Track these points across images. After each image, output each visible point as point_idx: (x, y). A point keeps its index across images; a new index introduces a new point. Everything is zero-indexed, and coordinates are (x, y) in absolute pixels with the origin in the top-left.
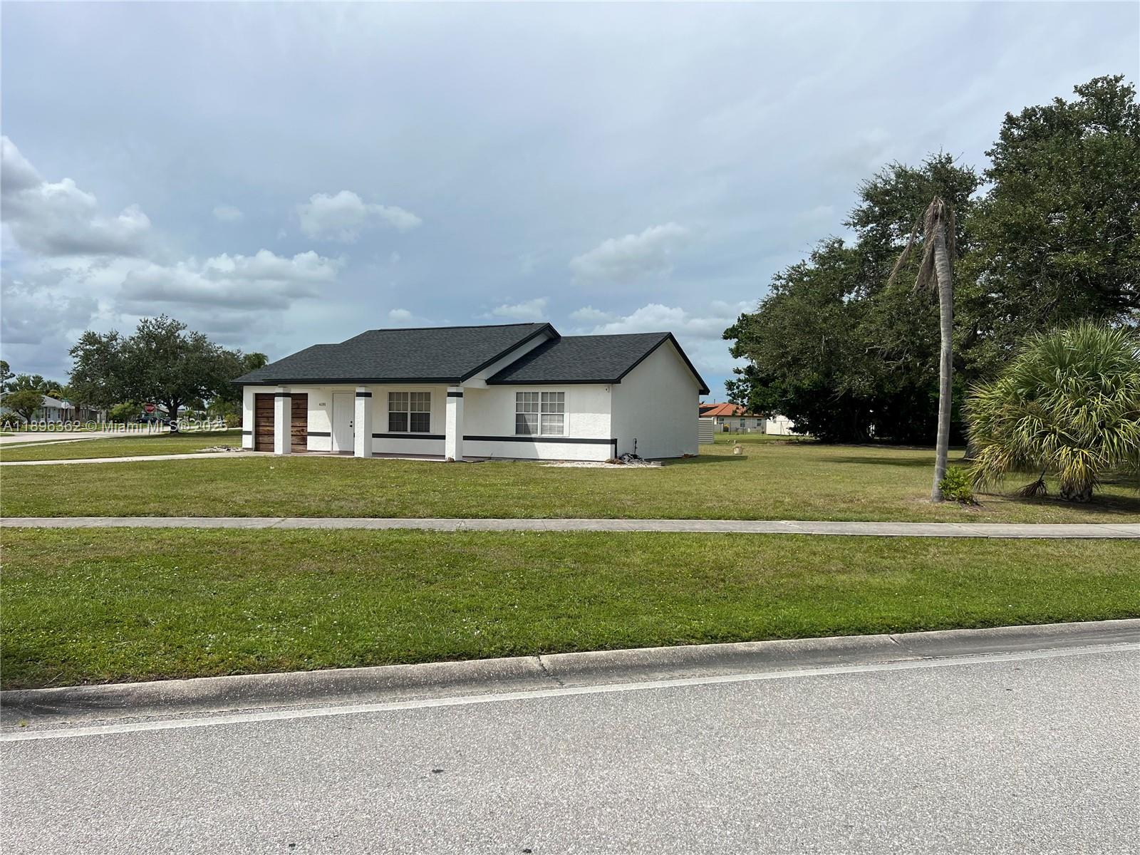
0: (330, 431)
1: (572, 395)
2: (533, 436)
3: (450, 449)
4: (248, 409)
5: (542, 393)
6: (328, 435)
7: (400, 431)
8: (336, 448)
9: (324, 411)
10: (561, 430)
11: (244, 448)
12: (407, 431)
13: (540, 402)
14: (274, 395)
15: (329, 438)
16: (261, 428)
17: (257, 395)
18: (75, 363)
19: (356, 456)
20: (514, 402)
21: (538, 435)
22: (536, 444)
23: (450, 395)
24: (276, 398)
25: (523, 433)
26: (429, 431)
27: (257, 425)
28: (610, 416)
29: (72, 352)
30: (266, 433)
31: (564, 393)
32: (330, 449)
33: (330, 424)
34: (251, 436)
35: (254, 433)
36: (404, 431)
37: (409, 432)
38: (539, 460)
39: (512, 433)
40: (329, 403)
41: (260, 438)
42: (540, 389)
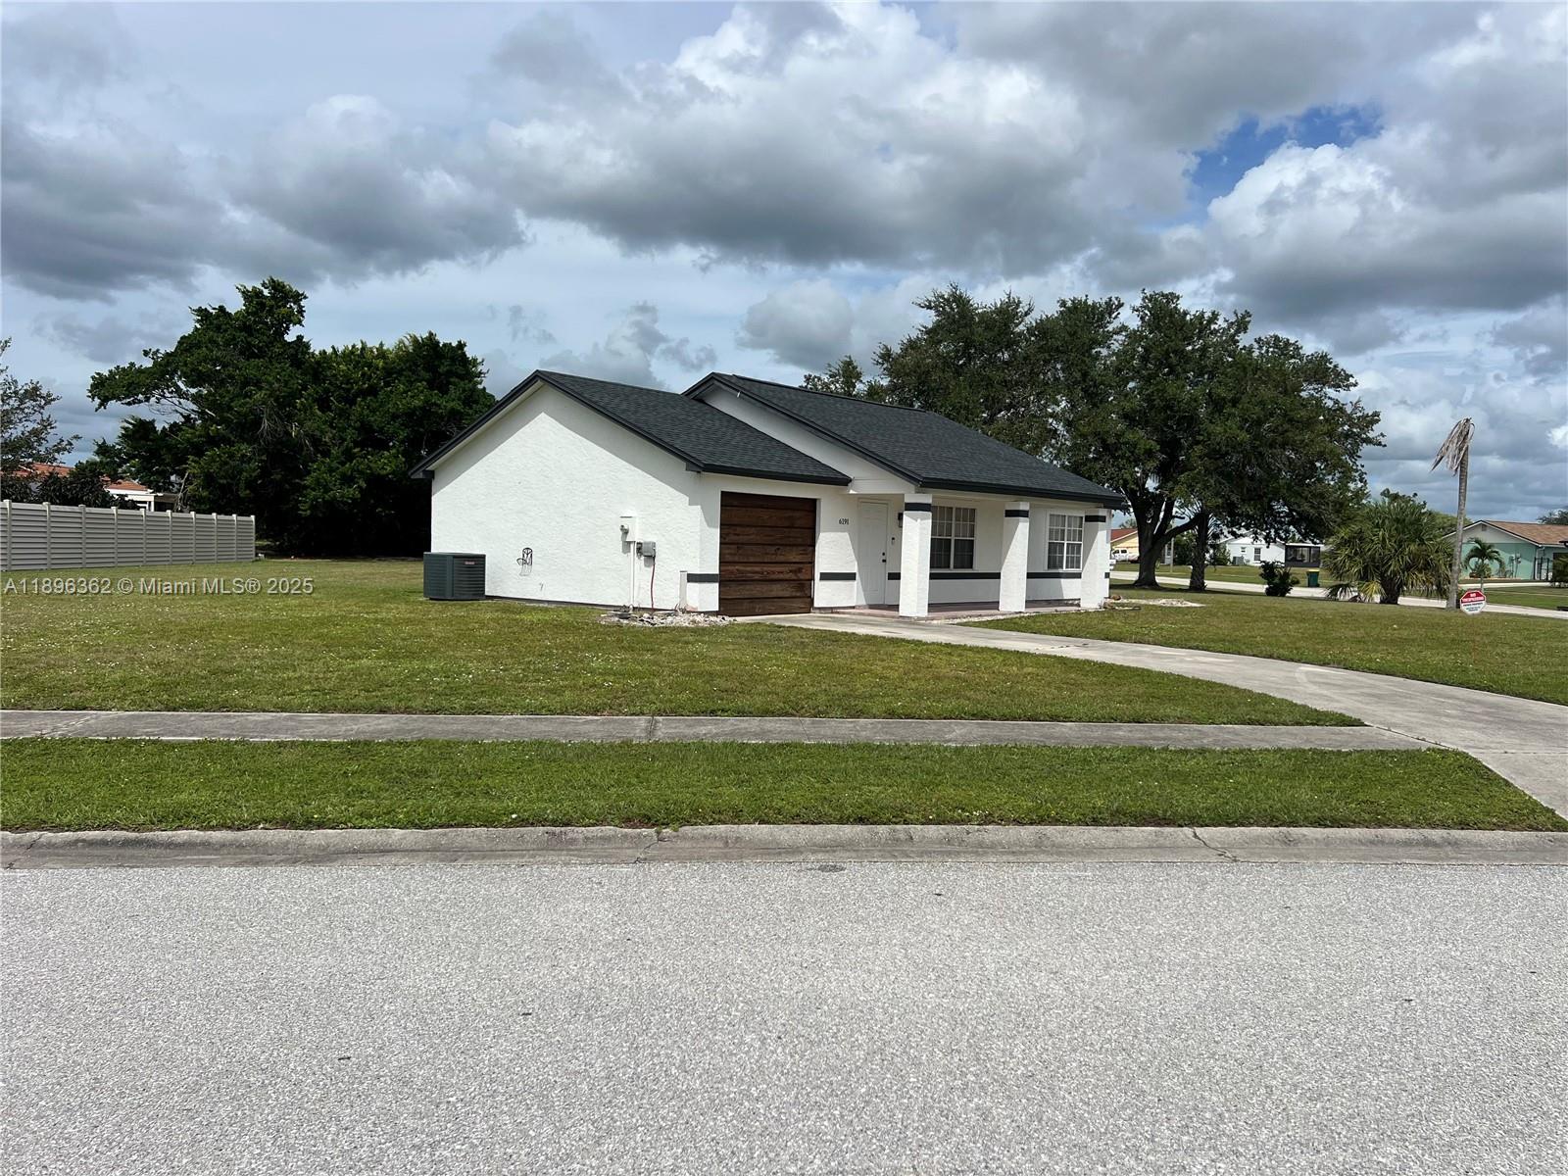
0: (855, 570)
2: (1060, 571)
4: (711, 525)
6: (851, 577)
7: (940, 567)
9: (846, 534)
10: (1078, 562)
12: (949, 567)
15: (854, 583)
16: (731, 567)
17: (722, 496)
20: (1048, 527)
21: (1064, 570)
26: (971, 567)
27: (724, 560)
32: (854, 603)
33: (855, 558)
34: (716, 586)
35: (719, 579)
36: (945, 567)
37: (956, 569)
39: (1047, 569)
40: (854, 520)
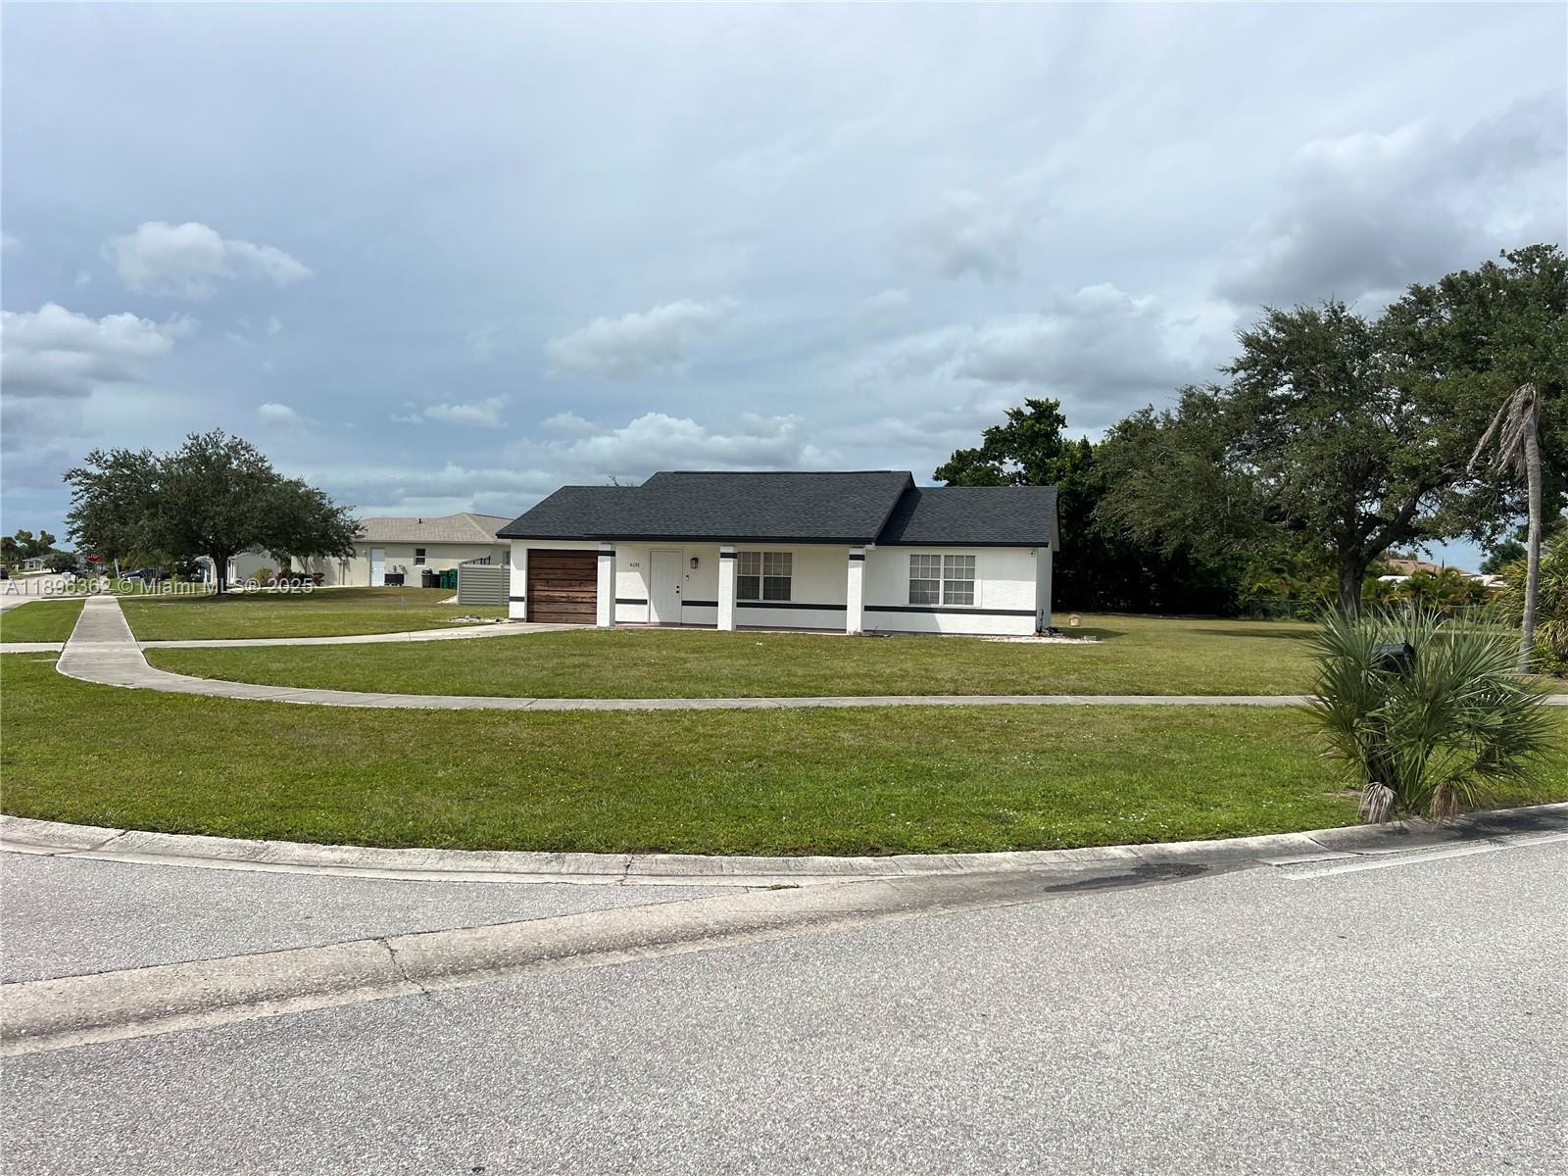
0: (646, 597)
1: (984, 559)
2: (933, 606)
3: (854, 621)
4: (518, 569)
5: (946, 556)
6: (644, 602)
7: (748, 598)
8: (655, 619)
9: (638, 574)
10: (970, 599)
11: (512, 619)
12: (758, 598)
13: (942, 567)
14: (596, 554)
15: (646, 607)
16: (536, 593)
17: (530, 551)
18: (73, 493)
19: (719, 628)
20: (907, 566)
21: (941, 604)
22: (937, 615)
23: (853, 557)
24: (599, 557)
25: (920, 600)
26: (789, 599)
27: (530, 588)
28: (1035, 583)
29: (69, 477)
30: (544, 599)
31: (974, 556)
32: (646, 621)
33: (646, 589)
34: (523, 603)
35: (526, 600)
37: (761, 600)
38: (940, 634)
39: (906, 603)
40: (644, 564)
41: (535, 606)
42: (943, 552)
